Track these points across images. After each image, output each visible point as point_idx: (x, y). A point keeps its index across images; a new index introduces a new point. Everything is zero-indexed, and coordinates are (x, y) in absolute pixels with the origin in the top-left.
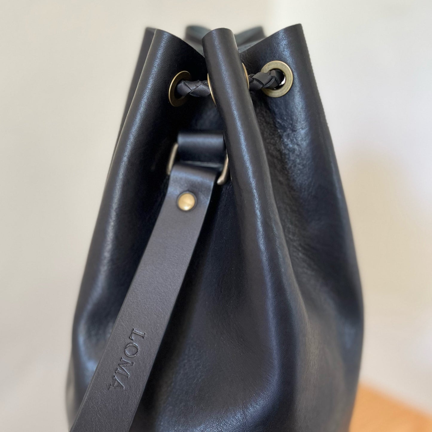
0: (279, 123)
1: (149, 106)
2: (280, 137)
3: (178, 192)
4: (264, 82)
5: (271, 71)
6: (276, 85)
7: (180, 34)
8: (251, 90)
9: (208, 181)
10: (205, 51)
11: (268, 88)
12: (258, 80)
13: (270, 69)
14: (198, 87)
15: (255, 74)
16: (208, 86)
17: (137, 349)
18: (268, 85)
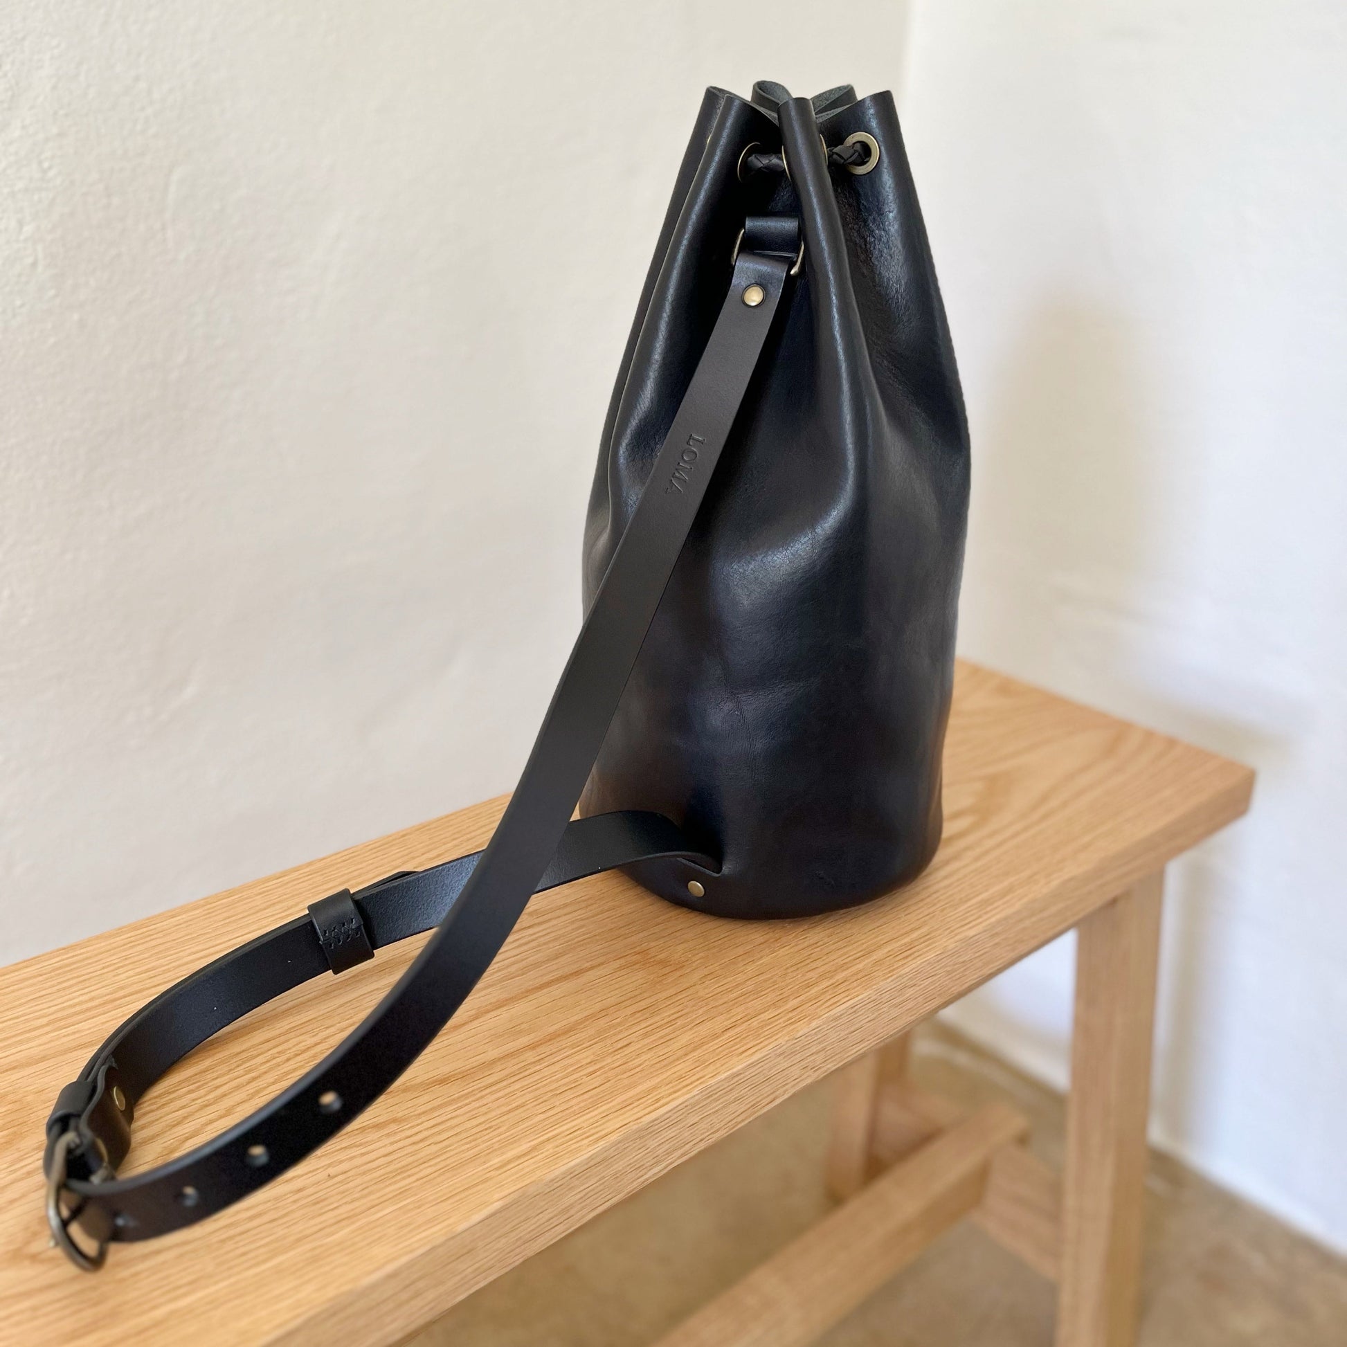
0: (863, 204)
1: (716, 180)
2: (865, 221)
3: (744, 284)
4: (845, 157)
5: (854, 144)
6: (860, 160)
7: (747, 96)
8: (829, 167)
9: (779, 272)
10: (780, 118)
11: (851, 163)
12: (837, 154)
13: (854, 141)
14: (770, 161)
15: (836, 147)
16: (783, 160)
17: (696, 454)
18: (850, 160)
